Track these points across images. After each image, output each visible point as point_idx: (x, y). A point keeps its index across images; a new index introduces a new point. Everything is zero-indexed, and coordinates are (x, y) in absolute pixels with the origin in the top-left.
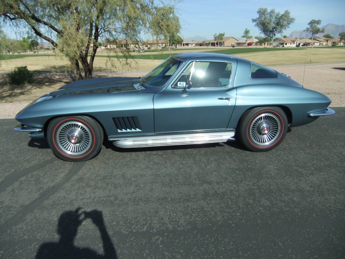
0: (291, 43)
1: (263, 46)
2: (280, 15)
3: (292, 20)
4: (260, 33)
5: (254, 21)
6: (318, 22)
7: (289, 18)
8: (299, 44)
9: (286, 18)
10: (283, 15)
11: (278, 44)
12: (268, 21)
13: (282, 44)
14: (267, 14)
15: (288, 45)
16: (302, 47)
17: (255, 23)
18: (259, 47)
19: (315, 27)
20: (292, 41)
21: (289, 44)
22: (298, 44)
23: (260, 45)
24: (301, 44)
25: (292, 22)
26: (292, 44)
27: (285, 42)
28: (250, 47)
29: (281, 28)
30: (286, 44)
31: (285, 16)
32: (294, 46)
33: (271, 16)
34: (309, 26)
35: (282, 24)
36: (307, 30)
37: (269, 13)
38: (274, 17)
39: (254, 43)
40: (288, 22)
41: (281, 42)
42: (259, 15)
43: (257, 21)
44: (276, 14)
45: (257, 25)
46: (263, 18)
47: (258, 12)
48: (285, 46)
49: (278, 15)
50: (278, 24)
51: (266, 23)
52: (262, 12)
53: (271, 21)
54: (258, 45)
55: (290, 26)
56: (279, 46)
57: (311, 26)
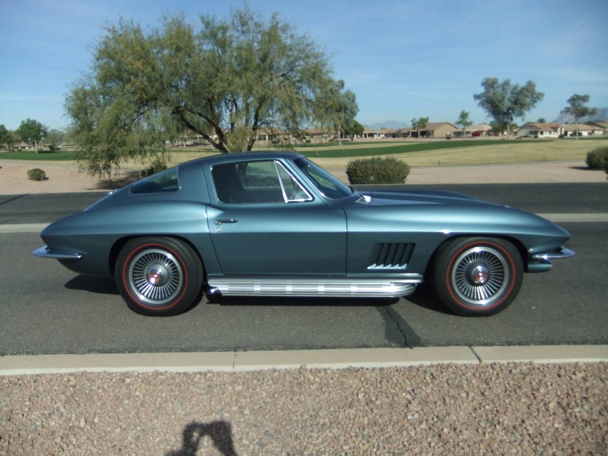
0: (550, 132)
1: (500, 137)
2: (519, 89)
3: (540, 96)
4: (488, 116)
5: (477, 97)
6: (585, 98)
7: (535, 93)
8: (566, 133)
9: (529, 94)
10: (523, 89)
11: (528, 134)
12: (499, 98)
13: (536, 133)
14: (497, 87)
15: (546, 135)
16: (572, 137)
17: (478, 101)
18: (493, 138)
19: (579, 105)
20: (552, 128)
21: (548, 132)
22: (563, 133)
23: (495, 135)
24: (569, 133)
25: (539, 99)
26: (552, 132)
27: (541, 129)
28: (477, 138)
29: (520, 108)
30: (542, 133)
31: (527, 91)
32: (555, 135)
33: (504, 89)
34: (569, 105)
35: (522, 102)
36: (567, 110)
37: (500, 85)
38: (509, 92)
39: (483, 131)
40: (534, 99)
41: (533, 130)
42: (485, 88)
43: (481, 99)
44: (512, 87)
45: (482, 104)
46: (491, 94)
47: (483, 84)
48: (540, 136)
49: (515, 88)
50: (516, 102)
51: (496, 101)
52: (489, 84)
53: (504, 97)
54: (492, 134)
55: (536, 104)
56: (530, 137)
57: (573, 104)
